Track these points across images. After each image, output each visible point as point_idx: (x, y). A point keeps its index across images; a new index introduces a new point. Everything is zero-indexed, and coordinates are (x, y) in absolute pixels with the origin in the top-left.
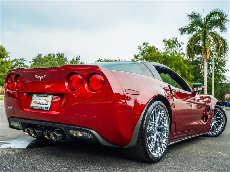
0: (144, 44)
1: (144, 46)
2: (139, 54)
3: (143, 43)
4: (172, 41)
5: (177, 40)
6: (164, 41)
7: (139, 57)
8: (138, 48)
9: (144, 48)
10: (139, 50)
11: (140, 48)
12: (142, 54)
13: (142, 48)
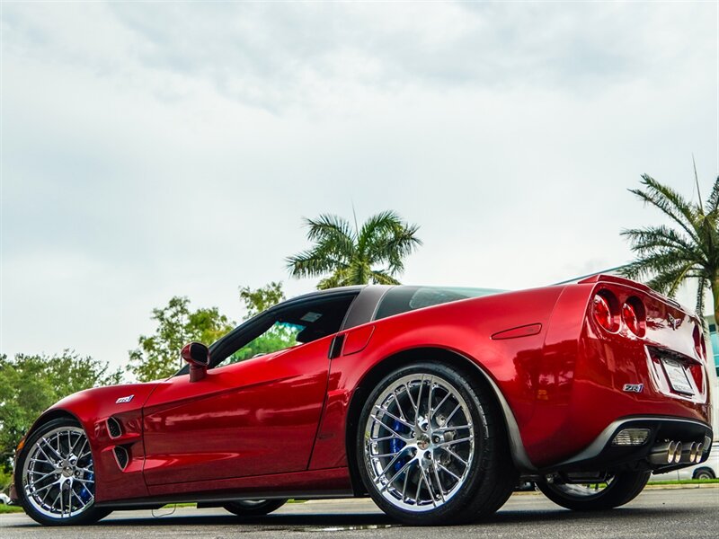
0: (173, 303)
1: (174, 309)
2: (156, 334)
3: (171, 299)
4: (267, 293)
5: (281, 290)
6: (245, 295)
7: (157, 344)
8: (154, 315)
9: (172, 317)
10: (158, 323)
11: (161, 316)
12: (167, 336)
13: (168, 314)
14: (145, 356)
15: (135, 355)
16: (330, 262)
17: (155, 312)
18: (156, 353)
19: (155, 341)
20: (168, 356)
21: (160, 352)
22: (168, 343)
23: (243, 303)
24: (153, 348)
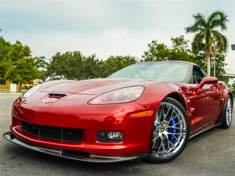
0: (153, 42)
1: (153, 44)
2: (149, 51)
4: (179, 39)
5: (184, 38)
6: (172, 39)
7: (149, 53)
8: (148, 45)
9: (153, 46)
10: (149, 48)
11: (149, 45)
12: (151, 51)
13: (151, 45)
14: (146, 57)
15: (143, 57)
16: (198, 28)
17: (148, 44)
18: (148, 56)
19: (148, 53)
20: (152, 57)
21: (150, 56)
22: (152, 53)
23: (172, 42)
24: (148, 55)
